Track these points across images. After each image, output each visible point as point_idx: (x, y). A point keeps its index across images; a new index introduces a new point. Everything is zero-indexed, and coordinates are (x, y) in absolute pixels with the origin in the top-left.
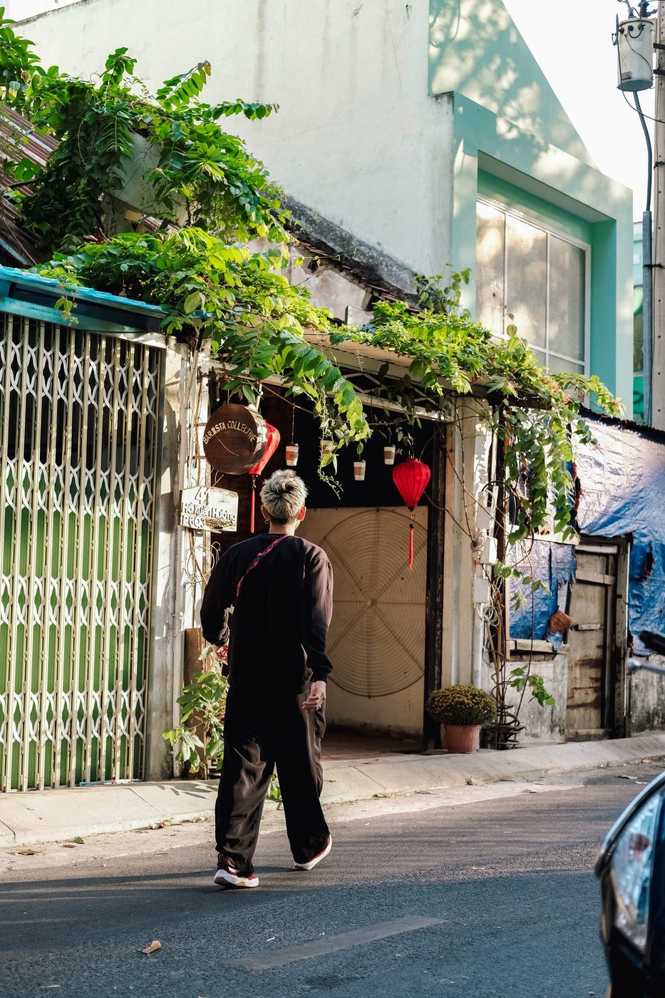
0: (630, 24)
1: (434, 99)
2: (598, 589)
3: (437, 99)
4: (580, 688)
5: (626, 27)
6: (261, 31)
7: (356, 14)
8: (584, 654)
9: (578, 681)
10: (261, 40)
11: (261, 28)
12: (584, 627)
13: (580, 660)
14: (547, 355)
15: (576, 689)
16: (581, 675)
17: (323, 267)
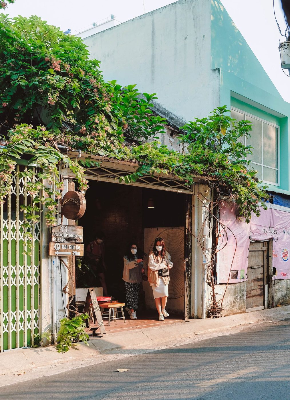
0: (284, 44)
1: (213, 71)
2: (260, 252)
3: (214, 71)
4: (254, 290)
5: (283, 45)
6: (153, 46)
7: (186, 39)
8: (255, 277)
9: (253, 287)
10: (153, 49)
11: (153, 44)
12: (254, 267)
13: (253, 280)
14: (263, 167)
15: (252, 290)
16: (254, 284)
17: (175, 135)
